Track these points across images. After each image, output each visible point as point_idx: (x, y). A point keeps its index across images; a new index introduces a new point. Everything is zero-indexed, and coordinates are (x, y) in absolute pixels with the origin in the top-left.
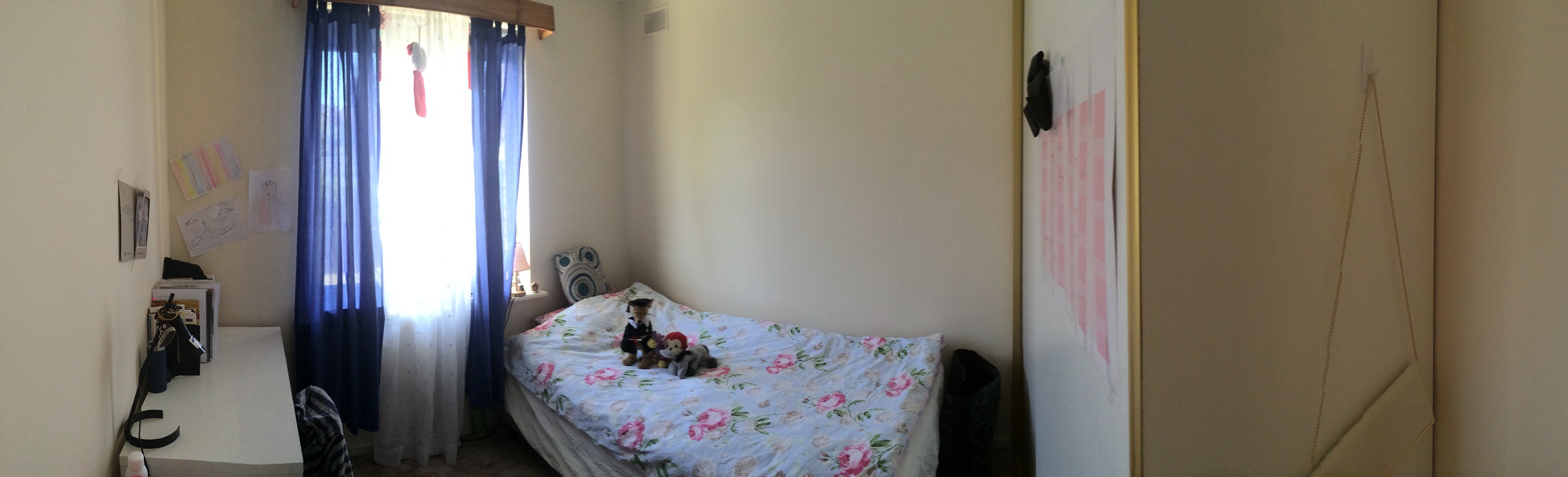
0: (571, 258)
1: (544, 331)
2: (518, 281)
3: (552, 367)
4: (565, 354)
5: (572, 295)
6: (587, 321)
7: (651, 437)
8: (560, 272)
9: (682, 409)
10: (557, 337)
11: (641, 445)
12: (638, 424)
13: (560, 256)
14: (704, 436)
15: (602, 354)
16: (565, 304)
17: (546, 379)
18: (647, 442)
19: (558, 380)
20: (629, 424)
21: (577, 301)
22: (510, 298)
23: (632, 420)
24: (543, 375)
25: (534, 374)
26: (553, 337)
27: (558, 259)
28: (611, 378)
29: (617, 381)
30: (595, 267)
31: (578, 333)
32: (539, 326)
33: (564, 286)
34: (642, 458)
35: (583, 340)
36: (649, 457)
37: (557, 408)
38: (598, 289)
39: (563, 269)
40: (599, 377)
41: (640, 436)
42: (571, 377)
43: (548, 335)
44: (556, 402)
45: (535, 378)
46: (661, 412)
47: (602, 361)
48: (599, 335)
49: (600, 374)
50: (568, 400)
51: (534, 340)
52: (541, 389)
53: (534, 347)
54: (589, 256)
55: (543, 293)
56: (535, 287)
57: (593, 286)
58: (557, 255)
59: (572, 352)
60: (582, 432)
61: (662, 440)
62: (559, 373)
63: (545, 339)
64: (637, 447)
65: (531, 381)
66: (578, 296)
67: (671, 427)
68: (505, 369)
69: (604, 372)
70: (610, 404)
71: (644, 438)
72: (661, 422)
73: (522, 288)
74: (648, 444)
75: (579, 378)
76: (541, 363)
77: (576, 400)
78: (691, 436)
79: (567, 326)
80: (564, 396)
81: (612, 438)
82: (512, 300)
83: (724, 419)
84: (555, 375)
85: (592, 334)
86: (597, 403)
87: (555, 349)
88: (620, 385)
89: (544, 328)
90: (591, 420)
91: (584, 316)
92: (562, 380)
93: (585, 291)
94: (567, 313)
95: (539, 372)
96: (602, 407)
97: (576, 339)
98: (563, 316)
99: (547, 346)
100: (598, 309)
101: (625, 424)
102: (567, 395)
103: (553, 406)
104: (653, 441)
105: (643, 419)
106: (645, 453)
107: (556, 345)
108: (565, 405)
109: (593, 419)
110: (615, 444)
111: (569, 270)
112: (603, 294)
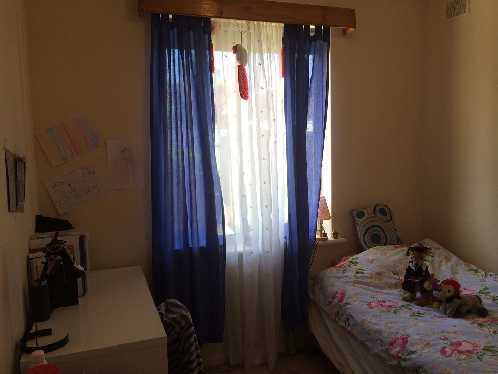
0: (366, 212)
1: (340, 269)
2: (322, 228)
3: (343, 294)
4: (355, 286)
5: (365, 242)
6: (376, 263)
7: (411, 349)
8: (357, 223)
9: (441, 335)
10: (350, 274)
11: (403, 354)
12: (403, 339)
13: (357, 210)
14: (452, 356)
15: (386, 291)
16: (360, 250)
17: (338, 303)
18: (407, 352)
19: (347, 304)
20: (397, 338)
21: (370, 248)
22: (315, 241)
23: (399, 336)
24: (337, 300)
25: (330, 300)
26: (346, 274)
27: (355, 212)
28: (390, 306)
29: (394, 309)
30: (388, 221)
31: (368, 272)
32: (337, 266)
33: (359, 234)
34: (403, 364)
35: (371, 277)
36: (408, 363)
37: (345, 325)
38: (389, 240)
39: (359, 221)
40: (380, 305)
41: (403, 348)
42: (357, 302)
43: (343, 272)
44: (345, 321)
45: (331, 302)
46: (424, 334)
47: (385, 296)
48: (386, 276)
49: (381, 303)
50: (353, 318)
51: (332, 275)
52: (335, 311)
53: (332, 279)
54: (383, 211)
55: (341, 239)
56: (335, 234)
57: (384, 236)
58: (354, 209)
59: (360, 286)
60: (363, 344)
61: (419, 352)
62: (348, 299)
63: (340, 274)
64: (400, 355)
65: (328, 305)
66: (370, 243)
67: (428, 344)
68: (309, 297)
69: (385, 302)
70: (384, 323)
71: (406, 349)
72: (421, 340)
73: (325, 234)
74: (409, 354)
75: (364, 303)
76: (335, 291)
77: (359, 319)
78: (442, 353)
79: (359, 266)
80: (351, 316)
81: (383, 347)
82: (316, 243)
83: (474, 349)
84: (345, 300)
85: (379, 274)
86: (374, 321)
87: (348, 282)
88: (395, 312)
89: (341, 266)
90: (369, 333)
91: (374, 260)
92: (351, 304)
93: (377, 240)
94: (360, 257)
95: (334, 298)
96: (378, 324)
97: (366, 277)
98: (357, 258)
99: (342, 280)
100: (388, 256)
101: (394, 337)
102: (353, 315)
103: (342, 324)
104: (413, 352)
105: (408, 336)
106: (405, 360)
107: (348, 280)
108: (351, 322)
109: (371, 332)
110: (385, 352)
111: (364, 221)
112: (394, 244)
